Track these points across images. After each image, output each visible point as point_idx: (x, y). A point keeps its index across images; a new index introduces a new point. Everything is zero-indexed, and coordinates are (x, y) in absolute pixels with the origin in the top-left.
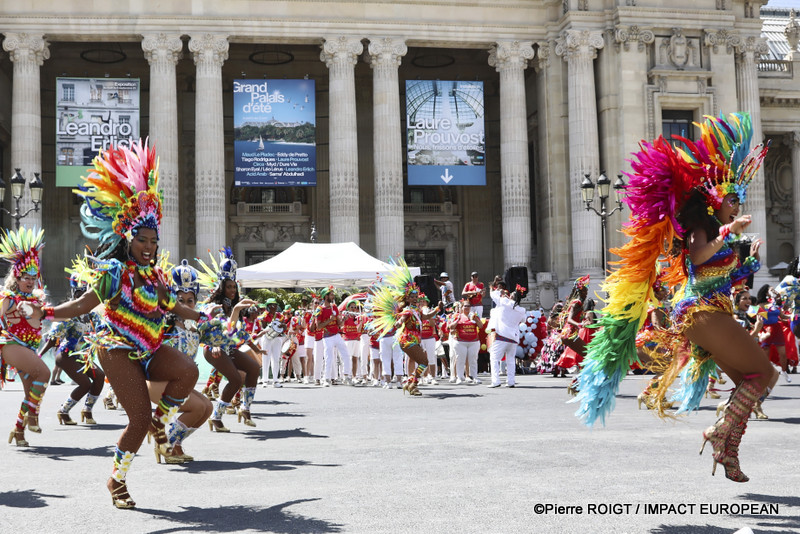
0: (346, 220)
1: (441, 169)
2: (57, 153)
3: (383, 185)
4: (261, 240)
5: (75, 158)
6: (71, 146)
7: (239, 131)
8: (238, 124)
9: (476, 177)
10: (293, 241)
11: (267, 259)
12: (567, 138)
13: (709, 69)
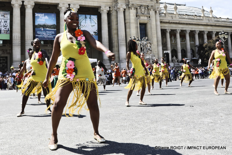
7: (36, 25)
8: (36, 24)
12: (117, 29)
13: (149, 14)
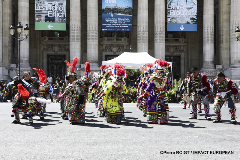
0: (143, 44)
1: (180, 25)
2: (35, 17)
3: (158, 31)
4: (111, 51)
5: (42, 19)
6: (40, 14)
7: (103, 10)
8: (104, 7)
9: (193, 28)
10: (123, 52)
11: (113, 58)
